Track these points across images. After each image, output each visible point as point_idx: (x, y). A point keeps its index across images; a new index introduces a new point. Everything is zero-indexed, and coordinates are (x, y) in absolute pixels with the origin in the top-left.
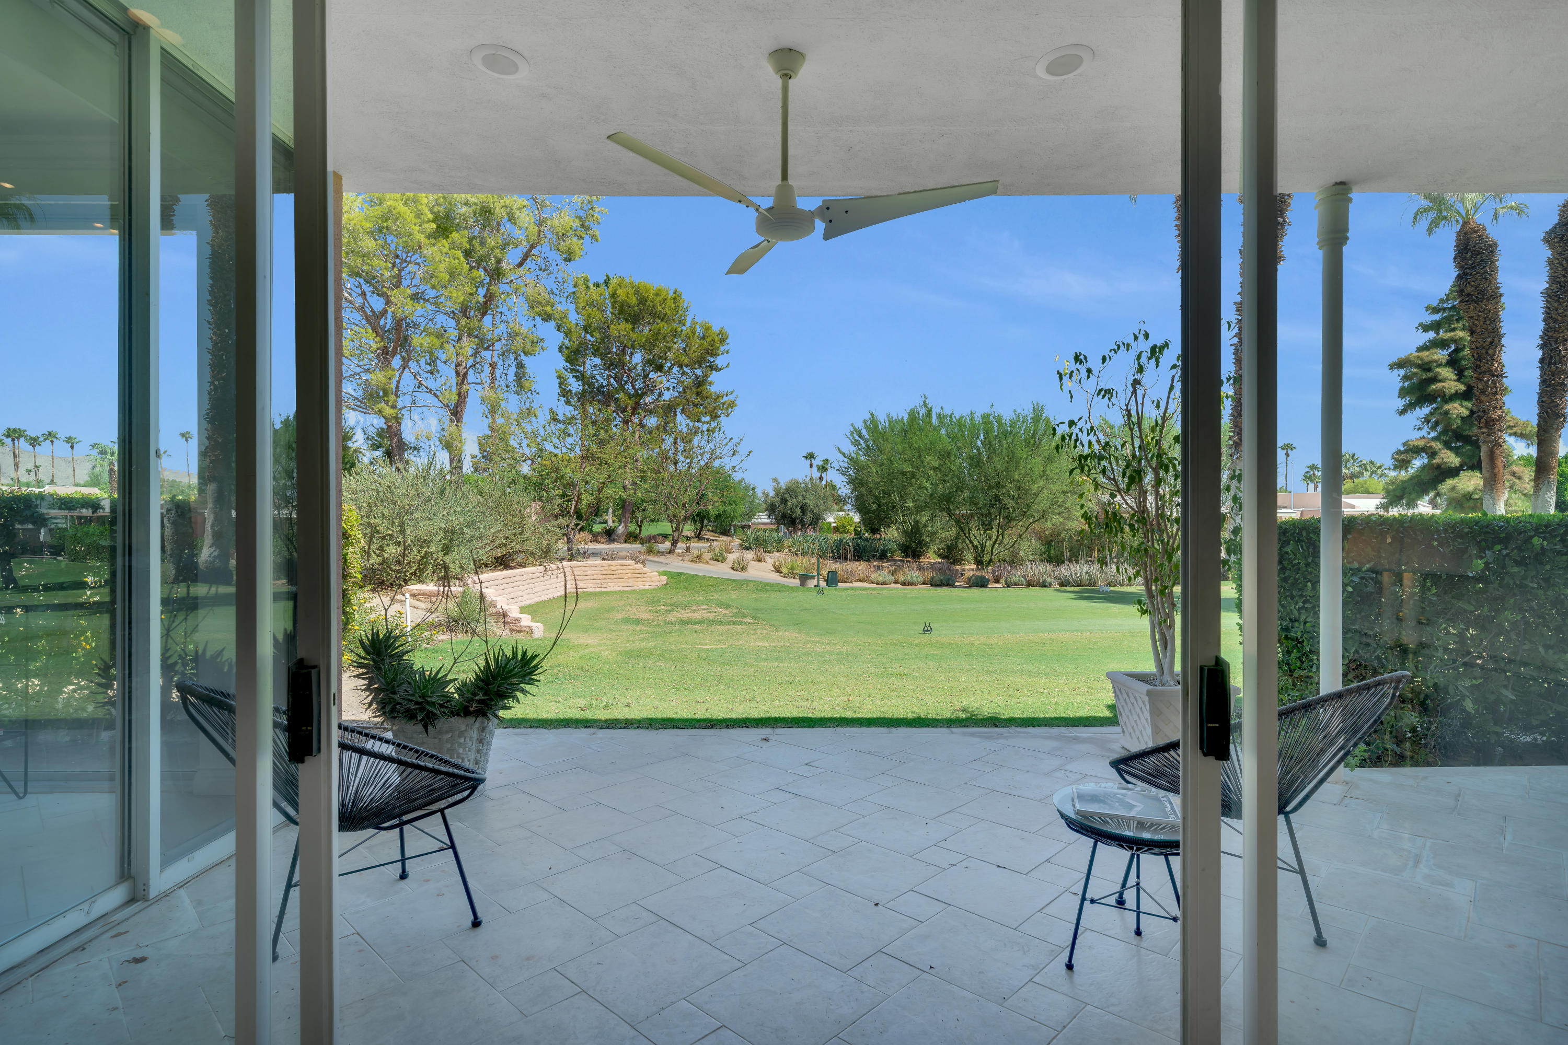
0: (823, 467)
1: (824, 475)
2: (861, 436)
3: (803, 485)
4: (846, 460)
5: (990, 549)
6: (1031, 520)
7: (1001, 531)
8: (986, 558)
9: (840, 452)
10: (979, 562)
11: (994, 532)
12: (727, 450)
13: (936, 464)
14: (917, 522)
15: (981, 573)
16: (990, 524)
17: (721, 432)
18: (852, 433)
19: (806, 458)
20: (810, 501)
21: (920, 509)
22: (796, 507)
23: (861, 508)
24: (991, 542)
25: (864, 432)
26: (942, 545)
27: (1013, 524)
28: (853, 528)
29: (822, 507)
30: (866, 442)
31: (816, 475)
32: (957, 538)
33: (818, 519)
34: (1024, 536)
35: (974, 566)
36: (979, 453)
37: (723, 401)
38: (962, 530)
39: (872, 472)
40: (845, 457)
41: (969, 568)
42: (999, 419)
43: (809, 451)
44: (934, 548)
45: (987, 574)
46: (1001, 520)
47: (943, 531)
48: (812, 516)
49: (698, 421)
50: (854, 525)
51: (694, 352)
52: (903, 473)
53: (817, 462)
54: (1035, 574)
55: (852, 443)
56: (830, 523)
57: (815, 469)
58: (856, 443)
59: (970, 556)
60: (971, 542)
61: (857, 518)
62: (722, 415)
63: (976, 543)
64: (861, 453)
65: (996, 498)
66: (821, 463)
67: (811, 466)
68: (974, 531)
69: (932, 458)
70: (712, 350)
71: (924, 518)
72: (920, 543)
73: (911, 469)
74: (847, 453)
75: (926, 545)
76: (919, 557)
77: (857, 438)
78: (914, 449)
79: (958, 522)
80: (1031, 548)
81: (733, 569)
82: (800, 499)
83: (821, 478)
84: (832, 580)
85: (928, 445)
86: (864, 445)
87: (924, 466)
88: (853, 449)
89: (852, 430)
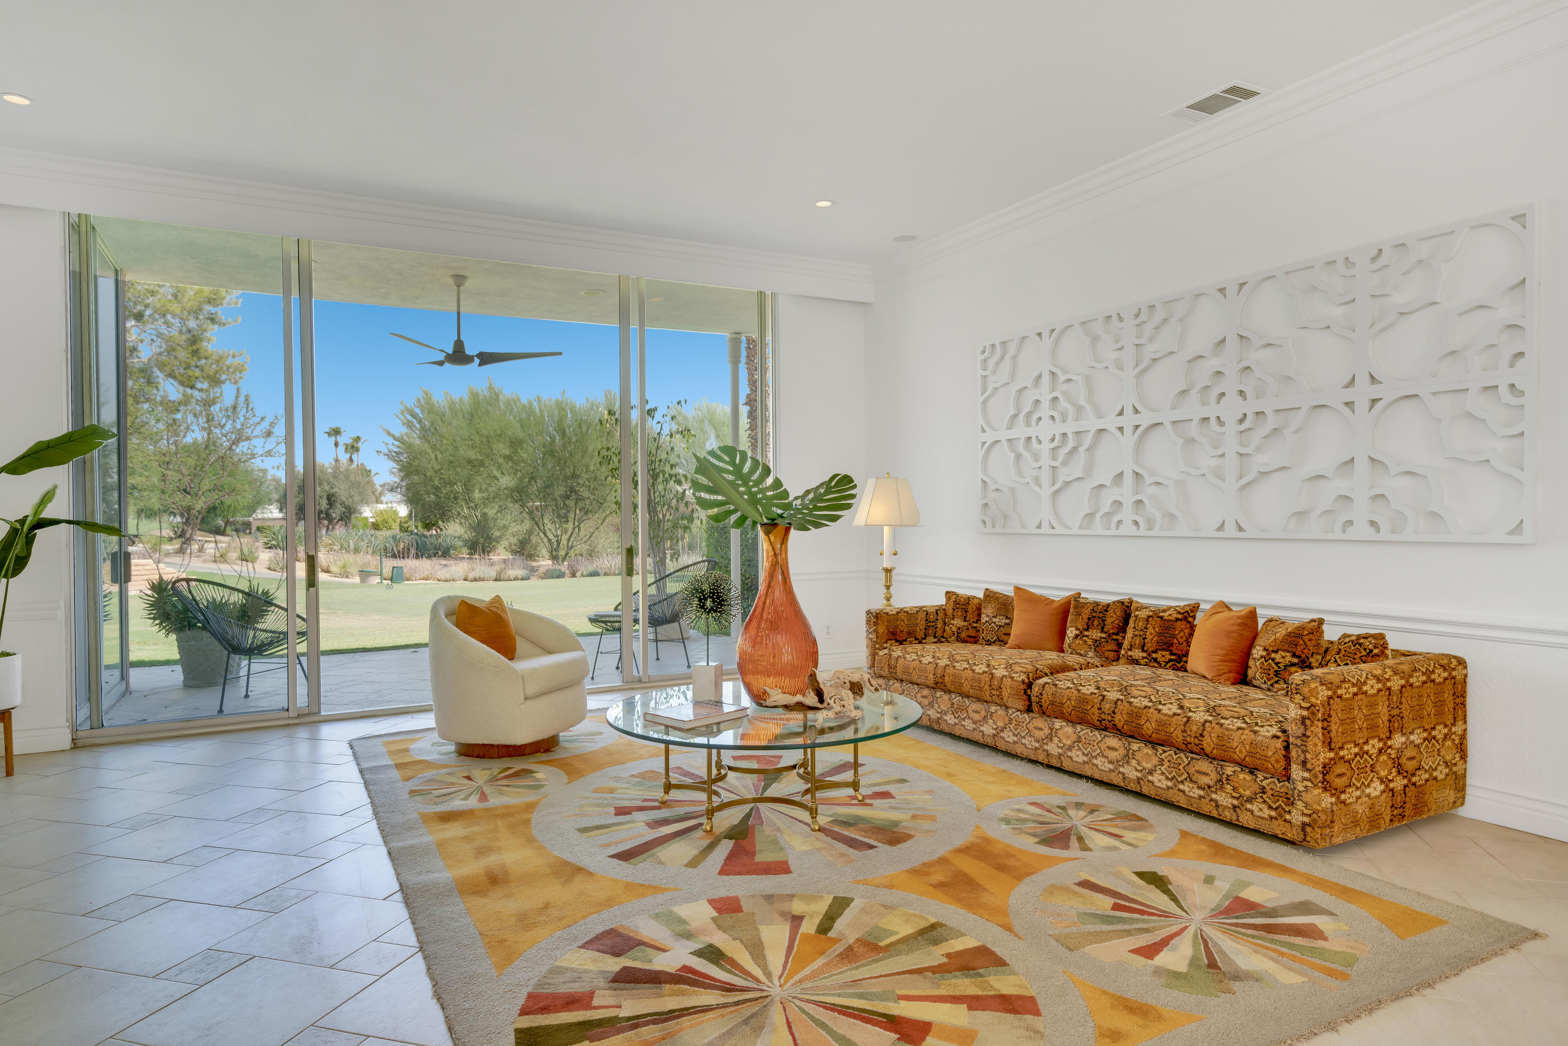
0: (353, 447)
1: (354, 457)
2: (414, 415)
3: (330, 470)
4: (396, 443)
5: (565, 543)
6: (608, 512)
7: (577, 523)
8: (562, 553)
9: (389, 433)
10: (554, 558)
11: (570, 526)
12: (258, 430)
13: (507, 452)
14: (485, 515)
15: (557, 567)
16: (566, 517)
17: (249, 409)
18: (402, 413)
19: (329, 434)
20: (341, 490)
21: (486, 501)
22: (321, 497)
23: (413, 499)
24: (567, 536)
25: (418, 411)
26: (513, 540)
27: (590, 515)
28: (397, 524)
29: (357, 498)
30: (420, 421)
31: (344, 457)
32: (530, 532)
33: (350, 513)
34: (601, 528)
35: (550, 562)
36: (553, 441)
37: (228, 363)
38: (536, 523)
39: (431, 459)
40: (395, 439)
41: (545, 563)
42: (572, 409)
43: (334, 426)
44: (505, 543)
45: (564, 567)
46: (578, 512)
47: (515, 524)
48: (343, 509)
49: (192, 387)
50: (398, 520)
51: (190, 299)
52: (470, 462)
53: (344, 439)
54: (611, 566)
55: (404, 424)
56: (366, 518)
57: (341, 448)
58: (409, 425)
59: (544, 552)
60: (546, 536)
61: (403, 511)
62: (228, 382)
63: (551, 537)
64: (415, 435)
65: (572, 490)
66: (349, 442)
67: (336, 444)
68: (549, 526)
69: (501, 446)
70: (215, 299)
71: (491, 511)
72: (489, 537)
73: (480, 458)
74: (397, 434)
75: (498, 540)
76: (489, 552)
77: (410, 418)
78: (482, 436)
79: (531, 513)
80: (608, 541)
81: (270, 569)
82: (327, 487)
83: (351, 460)
84: (396, 577)
85: (498, 432)
86: (418, 426)
87: (494, 454)
88: (405, 430)
89: (403, 408)
